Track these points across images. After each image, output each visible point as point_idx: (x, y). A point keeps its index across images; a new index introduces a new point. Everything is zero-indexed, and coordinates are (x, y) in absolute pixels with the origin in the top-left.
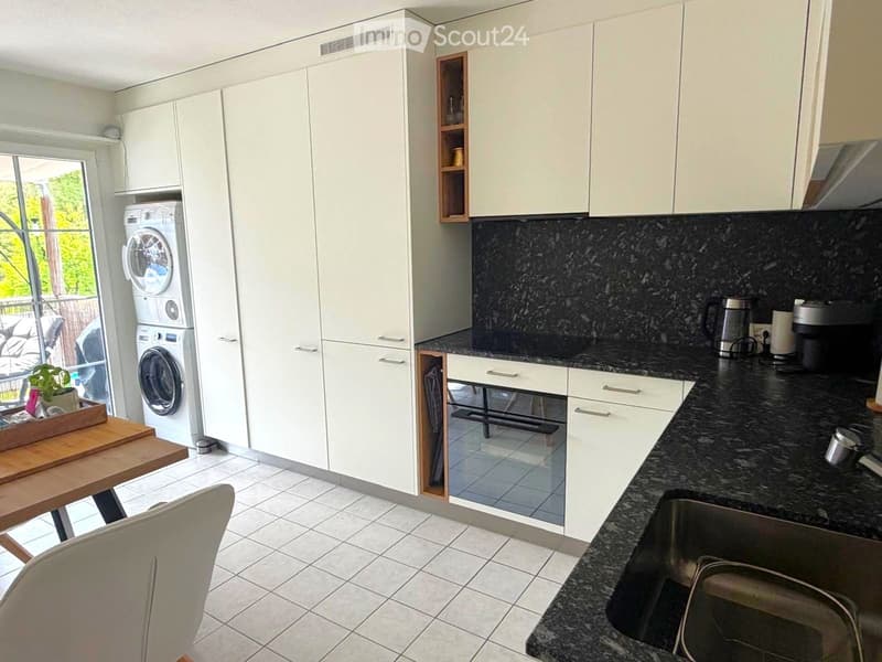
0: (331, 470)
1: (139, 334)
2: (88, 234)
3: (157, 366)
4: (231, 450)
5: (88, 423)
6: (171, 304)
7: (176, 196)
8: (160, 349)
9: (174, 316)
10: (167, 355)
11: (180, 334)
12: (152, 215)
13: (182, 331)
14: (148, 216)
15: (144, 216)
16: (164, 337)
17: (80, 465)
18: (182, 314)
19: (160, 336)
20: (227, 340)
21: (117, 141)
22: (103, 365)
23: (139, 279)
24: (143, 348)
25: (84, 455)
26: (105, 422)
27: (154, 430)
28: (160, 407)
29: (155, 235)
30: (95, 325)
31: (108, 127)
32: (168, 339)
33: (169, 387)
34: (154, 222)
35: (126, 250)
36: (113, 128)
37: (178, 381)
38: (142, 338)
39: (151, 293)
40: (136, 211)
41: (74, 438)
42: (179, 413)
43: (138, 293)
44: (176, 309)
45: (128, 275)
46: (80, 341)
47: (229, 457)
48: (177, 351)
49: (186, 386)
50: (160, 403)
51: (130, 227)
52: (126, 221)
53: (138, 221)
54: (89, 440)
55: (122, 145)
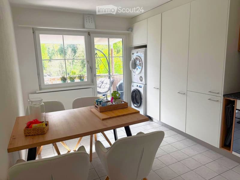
0: (186, 133)
1: (132, 85)
2: (122, 58)
3: (136, 94)
4: (154, 120)
5: (124, 107)
6: (141, 77)
7: (145, 46)
8: (137, 89)
9: (141, 81)
10: (139, 91)
11: (143, 86)
12: (138, 52)
13: (143, 85)
14: (137, 52)
15: (136, 52)
16: (138, 86)
17: (123, 118)
18: (144, 80)
19: (137, 86)
20: (156, 89)
21: (131, 32)
22: (122, 92)
23: (133, 70)
24: (133, 89)
25: (124, 115)
26: (127, 107)
27: (139, 111)
28: (136, 105)
29: (139, 58)
30: (122, 81)
31: (129, 29)
32: (139, 87)
33: (138, 100)
34: (139, 54)
35: (131, 62)
36: (130, 29)
37: (141, 99)
38: (133, 86)
39: (136, 74)
40: (134, 51)
41: (121, 110)
42: (141, 107)
43: (133, 74)
44: (142, 78)
45: (131, 69)
46: (118, 86)
47: (153, 122)
48: (141, 90)
49: (143, 101)
50: (136, 104)
51: (132, 55)
52: (131, 54)
53: (135, 54)
54: (124, 112)
55: (132, 33)
